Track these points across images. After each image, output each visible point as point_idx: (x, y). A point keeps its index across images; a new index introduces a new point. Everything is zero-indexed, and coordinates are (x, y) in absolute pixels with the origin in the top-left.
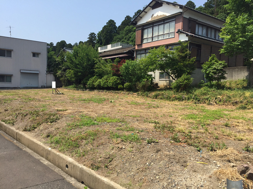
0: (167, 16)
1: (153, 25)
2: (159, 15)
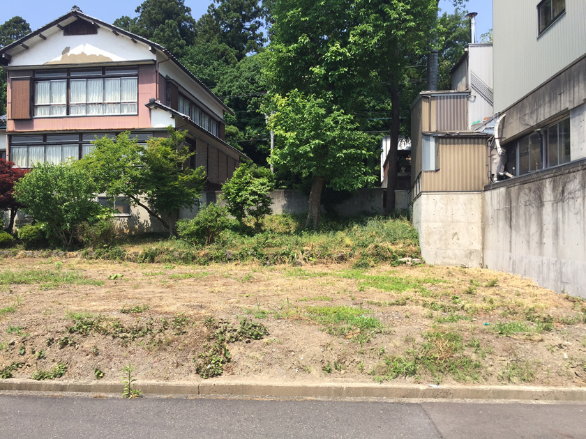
1: (69, 74)
2: (88, 54)
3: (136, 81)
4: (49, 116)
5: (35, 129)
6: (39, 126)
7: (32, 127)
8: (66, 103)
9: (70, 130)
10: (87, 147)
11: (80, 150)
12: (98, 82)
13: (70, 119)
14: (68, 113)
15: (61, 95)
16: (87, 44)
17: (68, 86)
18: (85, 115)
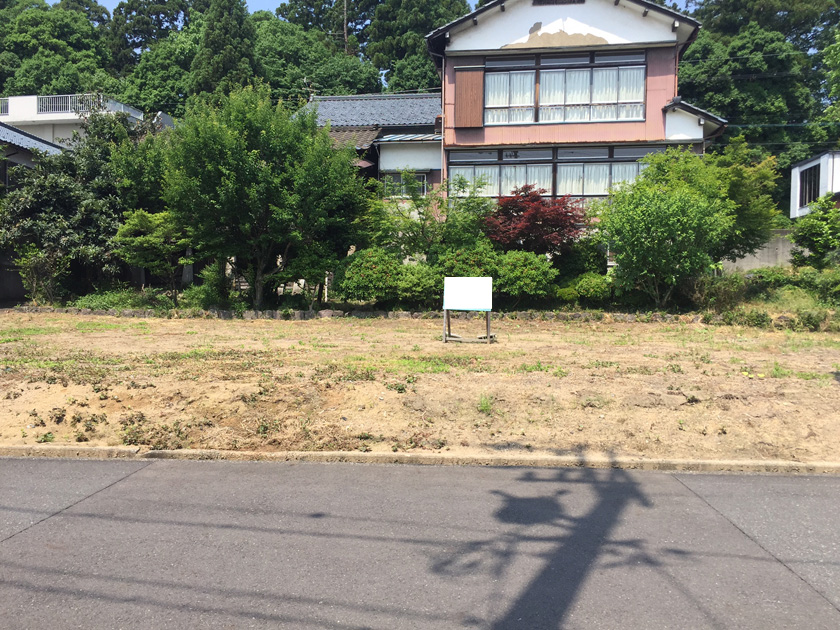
0: (608, 45)
1: (538, 63)
2: (570, 33)
3: (642, 72)
4: (507, 123)
5: (487, 142)
6: (491, 138)
7: (483, 139)
8: (533, 104)
9: (541, 143)
10: (562, 168)
11: (555, 171)
12: (581, 73)
13: (541, 127)
14: (537, 119)
15: (524, 93)
16: (569, 19)
17: (537, 80)
18: (562, 121)
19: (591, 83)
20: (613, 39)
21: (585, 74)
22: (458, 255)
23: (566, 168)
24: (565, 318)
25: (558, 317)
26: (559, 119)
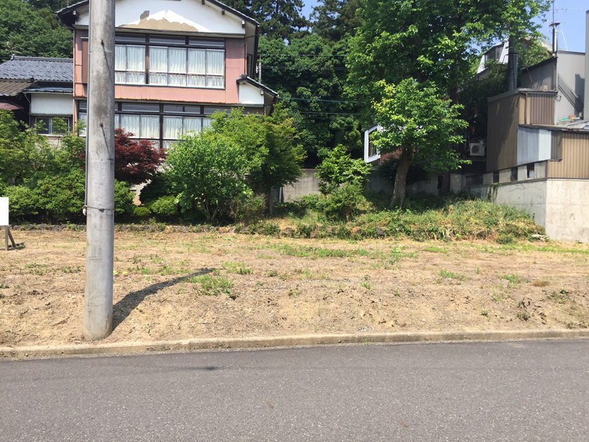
0: (197, 32)
1: (147, 40)
2: (171, 21)
3: (223, 54)
4: (124, 83)
8: (144, 71)
9: (150, 100)
10: (167, 119)
11: (161, 121)
12: (180, 51)
13: (150, 88)
14: (147, 81)
15: (138, 63)
16: (169, 11)
17: (147, 54)
18: (166, 85)
19: (187, 60)
20: (202, 28)
21: (182, 52)
22: (54, 180)
23: (170, 119)
24: (136, 229)
25: (132, 229)
26: (164, 83)
